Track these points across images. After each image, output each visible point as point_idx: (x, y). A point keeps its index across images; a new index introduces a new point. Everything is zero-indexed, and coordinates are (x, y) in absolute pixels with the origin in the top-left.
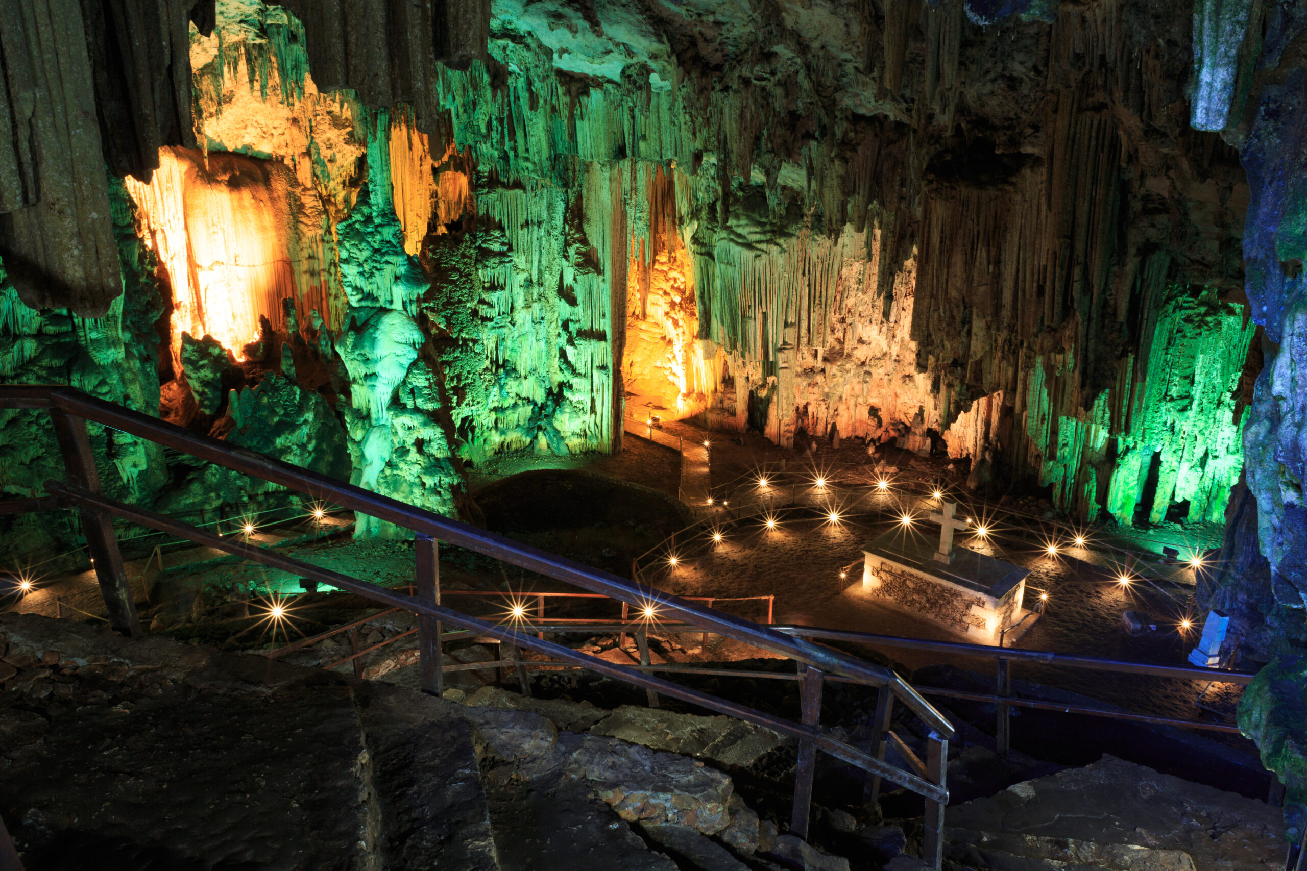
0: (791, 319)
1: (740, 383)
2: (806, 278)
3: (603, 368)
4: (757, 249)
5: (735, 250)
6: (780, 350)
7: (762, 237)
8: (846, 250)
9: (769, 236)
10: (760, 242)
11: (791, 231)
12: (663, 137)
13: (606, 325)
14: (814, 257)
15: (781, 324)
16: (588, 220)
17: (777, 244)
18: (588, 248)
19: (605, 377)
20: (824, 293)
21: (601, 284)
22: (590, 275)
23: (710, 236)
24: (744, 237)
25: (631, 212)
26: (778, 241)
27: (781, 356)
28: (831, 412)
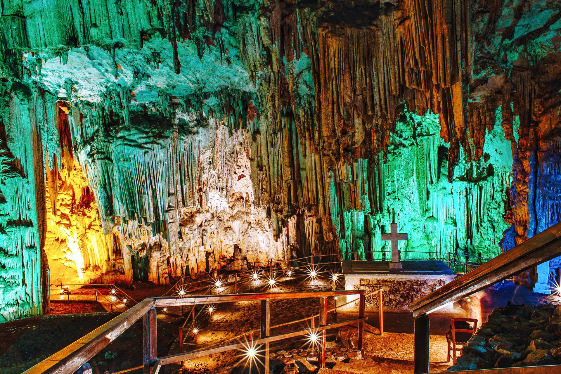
0: (171, 191)
1: (125, 251)
2: (178, 164)
3: (32, 247)
4: (145, 148)
5: (130, 151)
6: (167, 211)
7: (148, 140)
8: (201, 144)
9: (152, 139)
10: (147, 143)
11: (166, 135)
12: (112, 24)
13: (32, 215)
14: (182, 150)
15: (166, 194)
16: (11, 140)
17: (158, 144)
18: (13, 159)
19: (34, 254)
20: (190, 172)
21: (26, 185)
22: (16, 178)
23: (108, 146)
24: (135, 141)
25: (44, 135)
26: (158, 141)
27: (168, 215)
28: (185, 259)
